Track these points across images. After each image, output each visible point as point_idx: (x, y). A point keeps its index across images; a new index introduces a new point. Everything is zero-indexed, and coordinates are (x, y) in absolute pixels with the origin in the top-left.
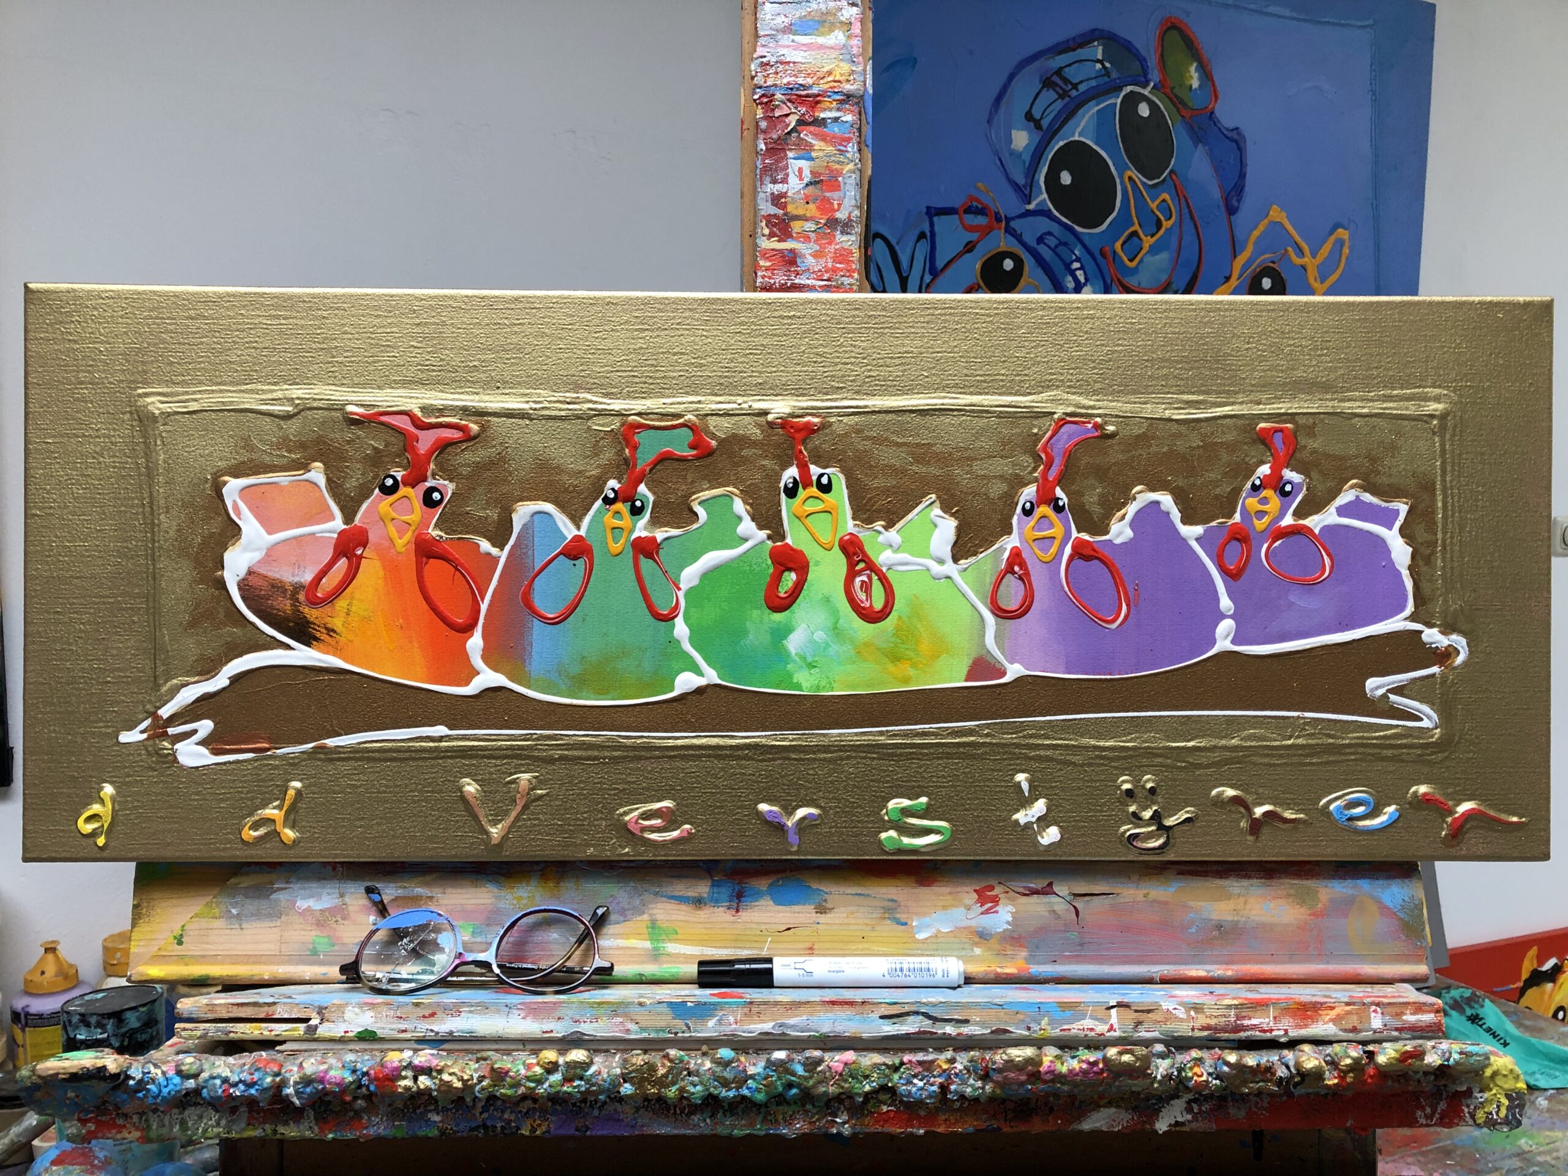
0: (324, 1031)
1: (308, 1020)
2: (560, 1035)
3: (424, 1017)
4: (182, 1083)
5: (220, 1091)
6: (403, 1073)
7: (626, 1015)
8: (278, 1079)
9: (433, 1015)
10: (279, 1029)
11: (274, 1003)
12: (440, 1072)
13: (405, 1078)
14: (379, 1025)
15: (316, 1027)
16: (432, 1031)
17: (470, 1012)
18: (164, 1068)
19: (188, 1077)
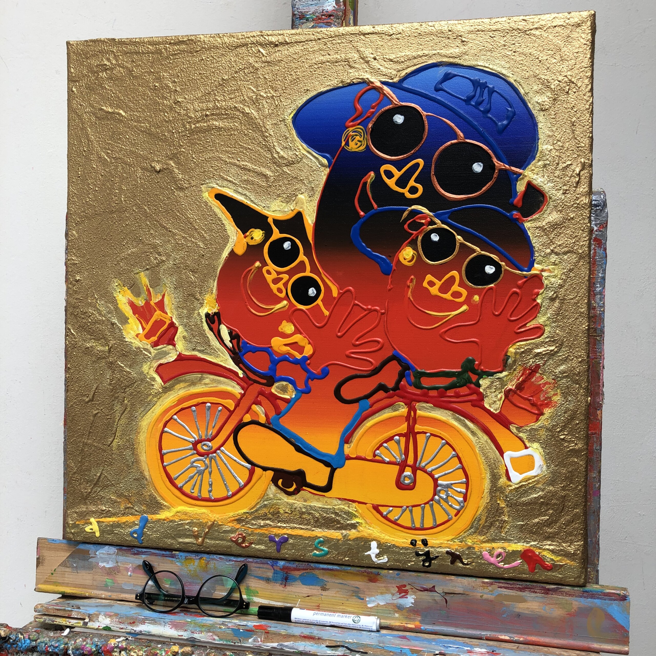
0: (90, 625)
1: (85, 619)
2: (185, 638)
3: (130, 623)
4: (31, 643)
5: (44, 648)
6: (115, 650)
7: (213, 632)
8: (66, 646)
9: (134, 623)
10: (73, 622)
11: (72, 611)
12: (130, 651)
13: (116, 652)
14: (112, 625)
15: (87, 623)
16: (133, 630)
17: (149, 623)
18: (25, 636)
19: (33, 641)
